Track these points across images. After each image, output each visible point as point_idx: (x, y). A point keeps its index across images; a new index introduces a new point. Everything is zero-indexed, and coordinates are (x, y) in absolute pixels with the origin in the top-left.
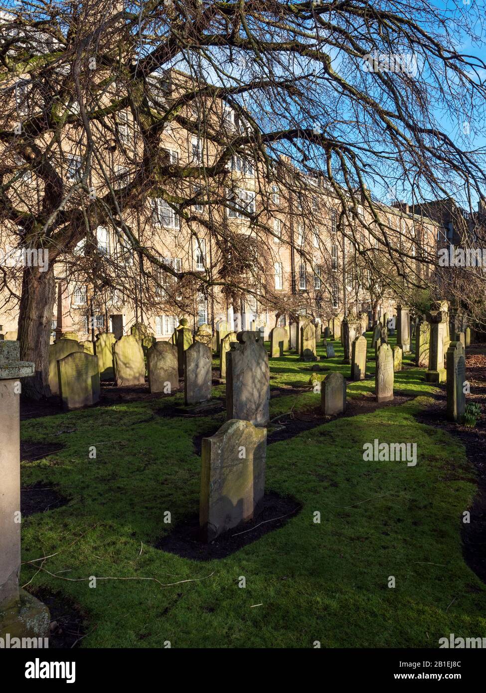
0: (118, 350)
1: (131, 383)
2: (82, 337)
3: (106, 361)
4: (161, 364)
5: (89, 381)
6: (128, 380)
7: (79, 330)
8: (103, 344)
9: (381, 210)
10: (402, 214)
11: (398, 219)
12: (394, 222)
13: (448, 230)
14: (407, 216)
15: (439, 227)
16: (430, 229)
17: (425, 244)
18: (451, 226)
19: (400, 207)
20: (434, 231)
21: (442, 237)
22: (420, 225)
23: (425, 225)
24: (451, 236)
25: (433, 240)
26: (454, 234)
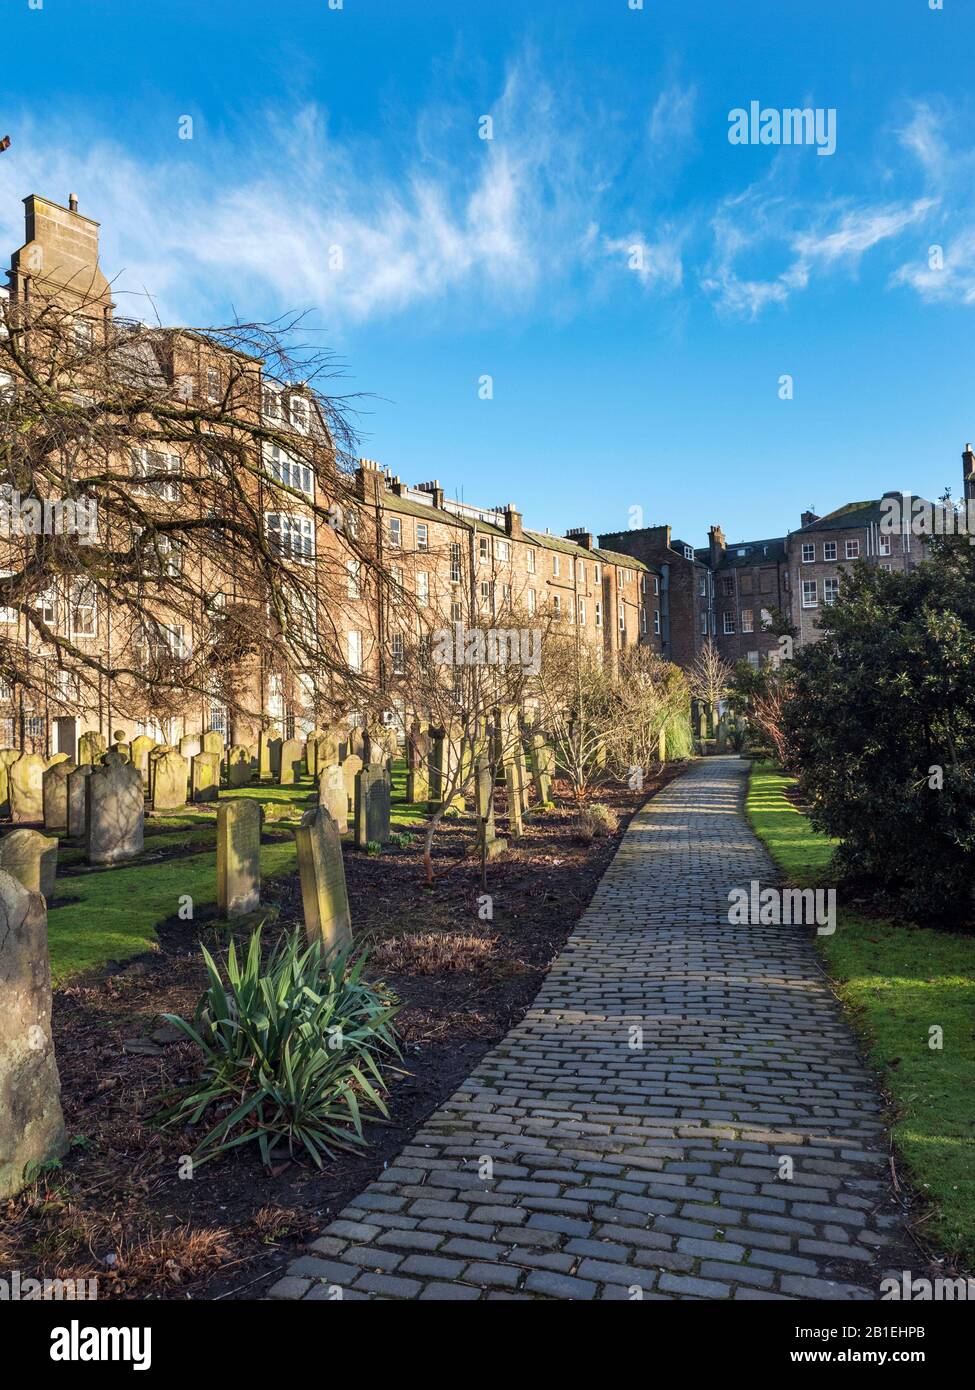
1: (33, 819)
4: (61, 791)
6: (24, 813)
9: (540, 546)
10: (581, 550)
11: (571, 559)
12: (564, 564)
13: (661, 577)
14: (588, 554)
15: (645, 572)
16: (630, 577)
17: (619, 599)
18: (665, 571)
19: (580, 538)
20: (635, 578)
21: (651, 589)
22: (610, 569)
23: (619, 569)
24: (665, 587)
25: (634, 594)
26: (670, 583)
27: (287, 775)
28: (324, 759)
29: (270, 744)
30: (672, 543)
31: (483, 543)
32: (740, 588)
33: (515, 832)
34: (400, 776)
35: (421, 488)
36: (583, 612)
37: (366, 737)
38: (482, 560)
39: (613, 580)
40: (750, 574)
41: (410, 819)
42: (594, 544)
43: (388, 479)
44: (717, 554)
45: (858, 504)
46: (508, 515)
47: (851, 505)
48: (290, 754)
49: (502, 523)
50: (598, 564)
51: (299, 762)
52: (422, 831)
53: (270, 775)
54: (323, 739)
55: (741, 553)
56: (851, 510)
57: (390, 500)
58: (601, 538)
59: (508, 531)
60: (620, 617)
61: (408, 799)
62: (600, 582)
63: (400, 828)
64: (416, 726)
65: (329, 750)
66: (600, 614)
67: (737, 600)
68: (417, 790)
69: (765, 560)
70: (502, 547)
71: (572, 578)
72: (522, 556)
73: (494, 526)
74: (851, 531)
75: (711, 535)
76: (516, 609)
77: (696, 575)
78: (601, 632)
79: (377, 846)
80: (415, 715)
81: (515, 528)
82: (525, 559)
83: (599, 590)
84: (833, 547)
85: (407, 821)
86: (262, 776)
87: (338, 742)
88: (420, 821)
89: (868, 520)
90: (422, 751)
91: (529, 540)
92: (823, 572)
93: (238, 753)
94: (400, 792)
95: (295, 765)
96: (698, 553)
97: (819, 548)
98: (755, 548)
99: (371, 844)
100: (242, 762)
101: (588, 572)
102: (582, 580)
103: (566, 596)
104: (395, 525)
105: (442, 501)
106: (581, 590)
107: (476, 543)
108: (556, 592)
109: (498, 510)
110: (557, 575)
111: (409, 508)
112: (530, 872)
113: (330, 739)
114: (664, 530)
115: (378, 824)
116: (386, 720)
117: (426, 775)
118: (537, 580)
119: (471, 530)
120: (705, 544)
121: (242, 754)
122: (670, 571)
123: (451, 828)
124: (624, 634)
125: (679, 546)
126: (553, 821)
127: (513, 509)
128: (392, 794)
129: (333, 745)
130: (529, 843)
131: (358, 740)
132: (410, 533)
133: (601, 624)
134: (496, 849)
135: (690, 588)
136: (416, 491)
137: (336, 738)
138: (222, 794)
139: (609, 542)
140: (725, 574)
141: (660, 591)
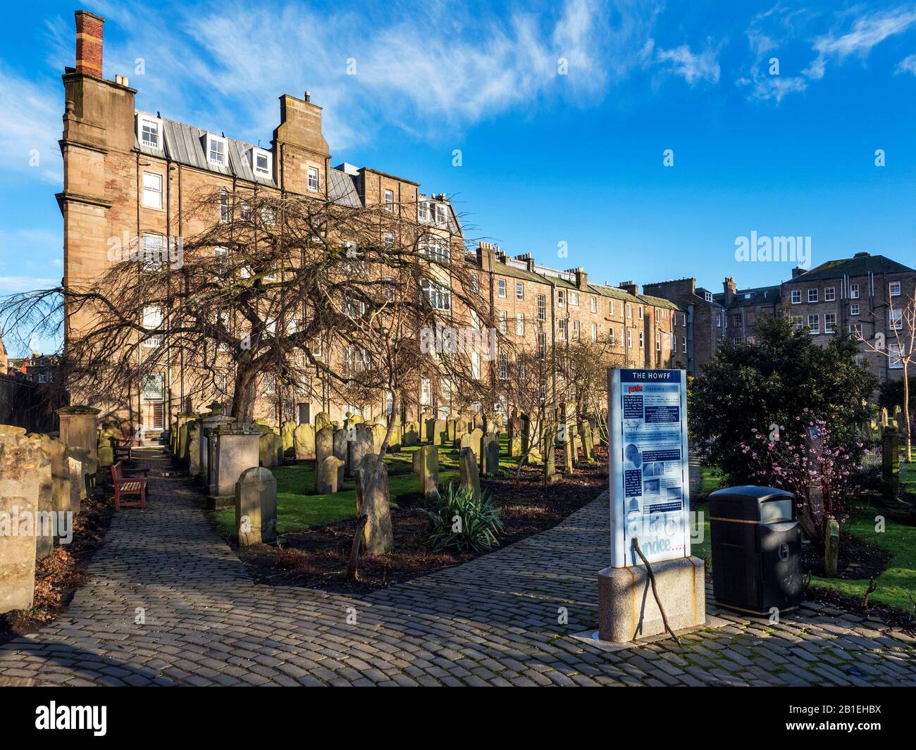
0: (297, 434)
1: (306, 458)
2: (272, 423)
3: (288, 443)
4: (324, 443)
5: (276, 451)
6: (304, 456)
7: (267, 417)
8: (287, 430)
9: (600, 294)
10: (630, 296)
11: (622, 303)
12: (617, 306)
13: (688, 314)
14: (634, 299)
15: (676, 310)
16: (664, 313)
17: (657, 329)
18: (691, 309)
19: (629, 288)
20: (668, 315)
21: (680, 322)
22: (650, 309)
23: (657, 309)
24: (691, 320)
25: (668, 326)
26: (694, 318)
27: (437, 440)
28: (459, 431)
29: (427, 422)
30: (696, 290)
31: (560, 294)
32: (746, 321)
33: (568, 472)
34: (504, 442)
35: (520, 258)
36: (630, 338)
37: (484, 418)
38: (560, 304)
39: (652, 316)
40: (753, 311)
41: (510, 464)
42: (640, 291)
43: (498, 253)
44: (730, 297)
45: (835, 262)
46: (578, 274)
47: (829, 263)
48: (439, 428)
49: (574, 279)
50: (642, 306)
51: (444, 433)
52: (515, 470)
53: (426, 440)
54: (459, 419)
55: (748, 296)
56: (830, 266)
57: (498, 267)
58: (645, 287)
59: (577, 285)
60: (657, 341)
61: (509, 454)
62: (642, 318)
63: (504, 468)
64: (514, 413)
65: (462, 425)
66: (642, 339)
67: (743, 330)
68: (514, 450)
69: (765, 301)
70: (574, 295)
71: (622, 315)
72: (588, 301)
73: (569, 282)
74: (828, 281)
75: (726, 284)
76: (582, 337)
77: (713, 313)
78: (642, 352)
79: (492, 475)
80: (514, 406)
81: (582, 283)
82: (590, 304)
83: (642, 324)
84: (815, 292)
85: (508, 465)
86: (422, 440)
87: (468, 421)
88: (516, 466)
89: (843, 273)
90: (517, 427)
91: (593, 291)
92: (807, 310)
93: (409, 426)
94: (504, 450)
95: (442, 434)
96: (715, 296)
97: (805, 293)
98: (758, 294)
99: (489, 474)
100: (412, 432)
101: (634, 313)
102: (630, 317)
103: (618, 329)
104: (502, 283)
105: (533, 266)
106: (629, 324)
107: (556, 294)
108: (611, 325)
109: (571, 271)
110: (612, 314)
111: (511, 272)
112: (570, 487)
113: (463, 419)
114: (690, 281)
115: (492, 465)
116: (496, 409)
117: (520, 441)
118: (598, 318)
119: (553, 286)
120: (721, 290)
121: (412, 427)
122: (694, 310)
123: (532, 469)
124: (659, 353)
125: (701, 292)
126: (592, 467)
127: (581, 270)
128: (500, 452)
129: (464, 423)
130: (575, 477)
131: (480, 420)
132: (512, 289)
133: (643, 347)
134: (555, 479)
135: (709, 321)
136: (517, 261)
137: (466, 419)
138: (402, 449)
139: (651, 289)
140: (735, 311)
141: (688, 324)
